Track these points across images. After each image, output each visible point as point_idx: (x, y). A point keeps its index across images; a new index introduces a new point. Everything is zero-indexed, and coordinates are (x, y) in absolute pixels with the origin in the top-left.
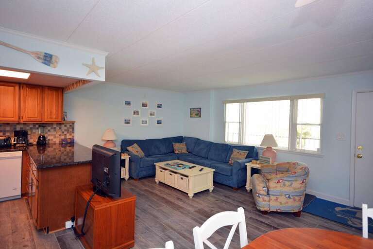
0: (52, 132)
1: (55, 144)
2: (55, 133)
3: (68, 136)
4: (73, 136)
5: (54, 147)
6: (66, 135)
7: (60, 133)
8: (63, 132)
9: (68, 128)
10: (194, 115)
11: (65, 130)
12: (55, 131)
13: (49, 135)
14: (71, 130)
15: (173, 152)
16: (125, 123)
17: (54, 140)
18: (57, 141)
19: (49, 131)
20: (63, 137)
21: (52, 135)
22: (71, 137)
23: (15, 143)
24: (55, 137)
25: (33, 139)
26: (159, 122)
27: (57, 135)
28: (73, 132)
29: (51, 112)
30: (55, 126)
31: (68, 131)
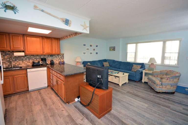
0: (55, 59)
1: (57, 64)
2: (56, 59)
3: (62, 60)
4: (64, 60)
5: (57, 65)
6: (61, 59)
7: (58, 59)
8: (60, 59)
9: (61, 57)
10: (111, 50)
11: (60, 58)
12: (56, 58)
13: (54, 60)
14: (62, 58)
15: (103, 66)
16: (84, 54)
17: (56, 62)
18: (58, 62)
19: (54, 58)
20: (60, 61)
21: (55, 60)
22: (63, 61)
23: (42, 63)
24: (57, 61)
25: (48, 62)
26: (97, 53)
27: (57, 60)
28: (64, 58)
29: (55, 50)
30: (56, 56)
31: (61, 58)
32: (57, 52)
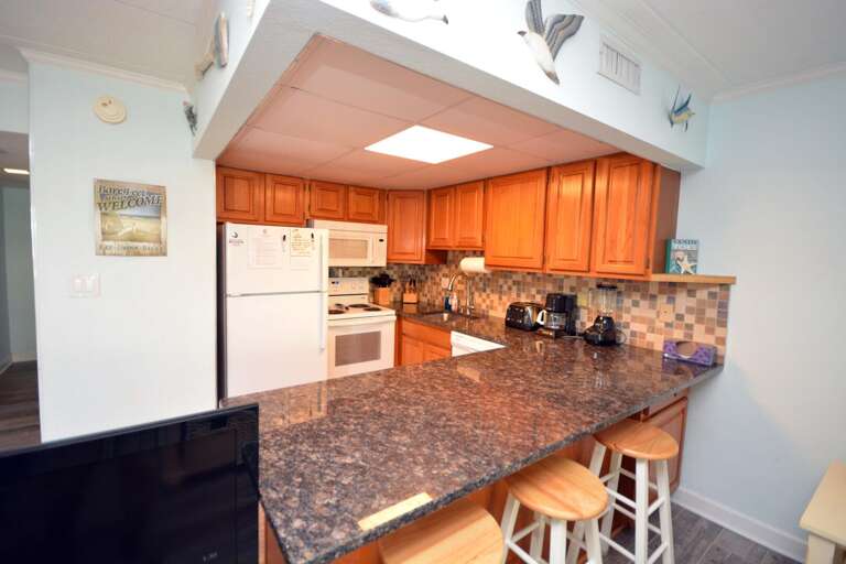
0: (643, 309)
1: (650, 352)
2: (652, 314)
3: (701, 337)
4: (722, 341)
5: (648, 360)
6: (690, 327)
7: (671, 318)
8: (680, 317)
9: (701, 302)
11: (689, 310)
12: (653, 307)
13: (634, 319)
14: (712, 313)
17: (650, 337)
18: (657, 342)
19: (636, 304)
20: (678, 335)
21: (642, 320)
22: (709, 340)
24: (652, 330)
27: (660, 325)
28: (723, 324)
31: (700, 315)
32: (621, 256)
